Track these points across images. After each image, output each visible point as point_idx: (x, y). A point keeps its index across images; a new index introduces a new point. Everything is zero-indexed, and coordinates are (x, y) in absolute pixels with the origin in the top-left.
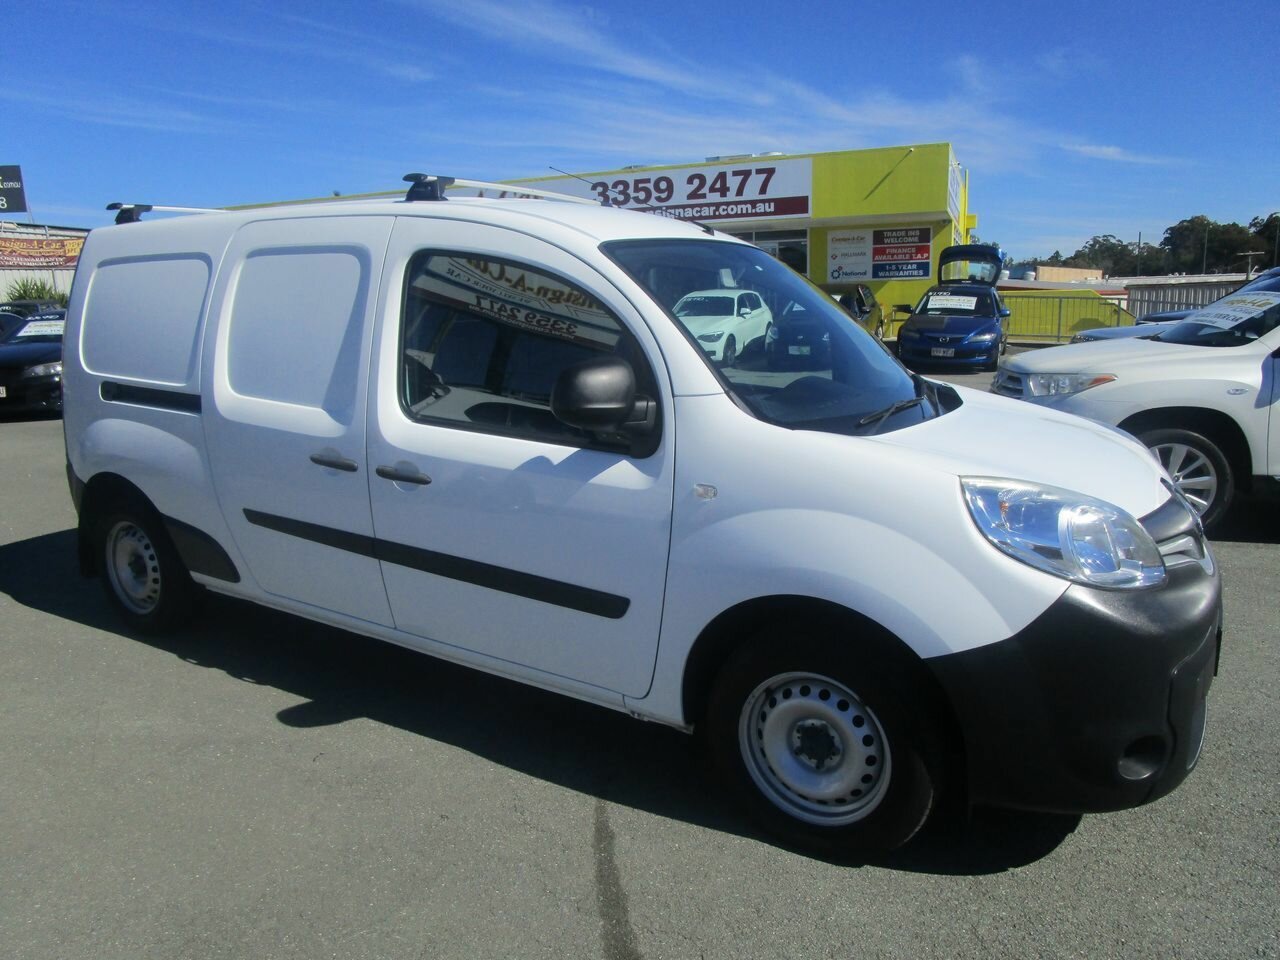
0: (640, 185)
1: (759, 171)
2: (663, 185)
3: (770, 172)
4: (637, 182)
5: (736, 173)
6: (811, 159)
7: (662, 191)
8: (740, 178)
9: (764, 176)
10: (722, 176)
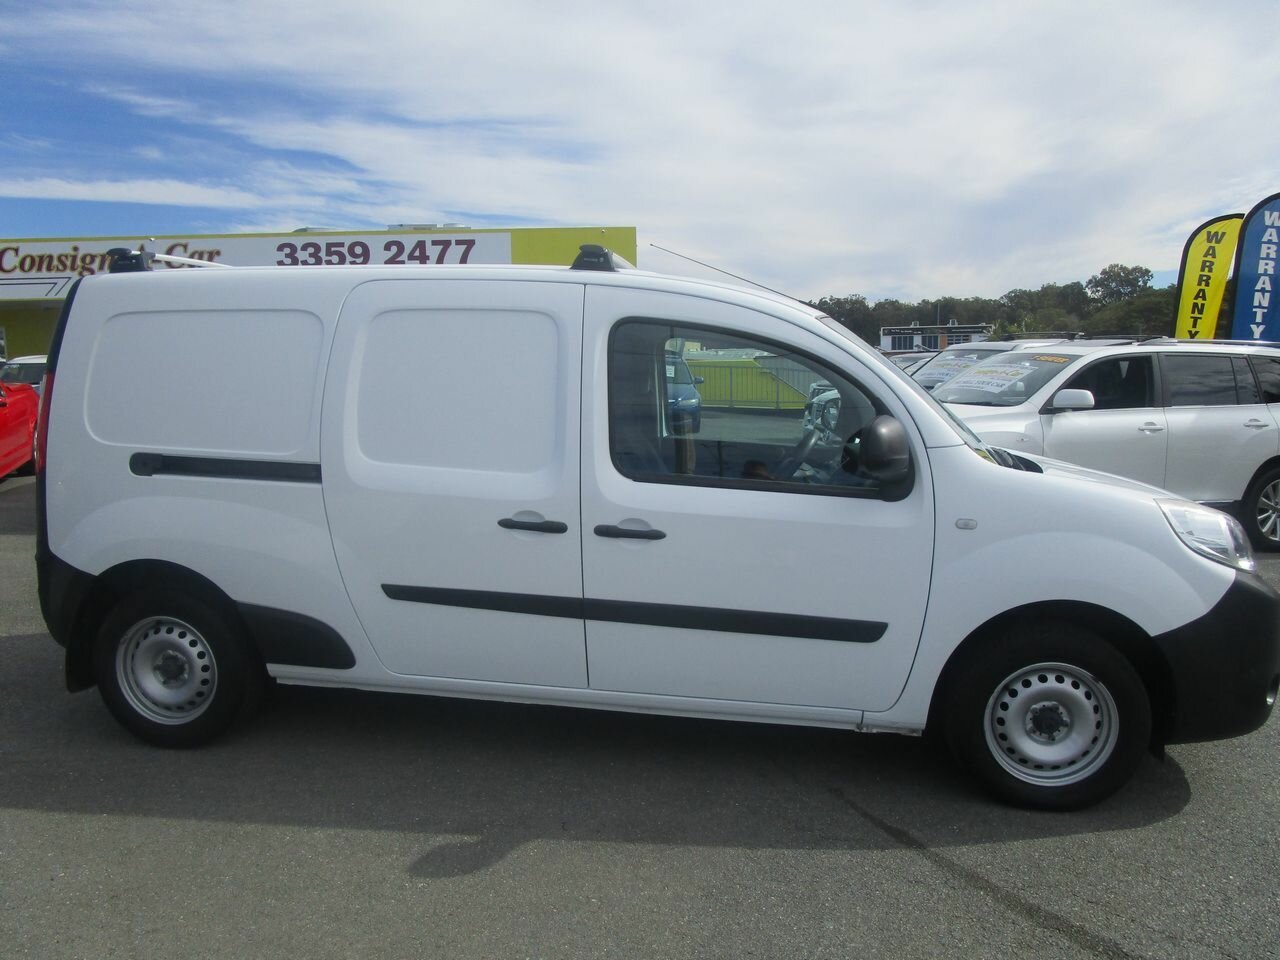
0: (333, 249)
1: (459, 242)
2: (358, 250)
3: (470, 244)
4: (329, 246)
5: (435, 243)
6: (509, 235)
7: (357, 256)
8: (440, 248)
9: (464, 247)
10: (421, 245)
